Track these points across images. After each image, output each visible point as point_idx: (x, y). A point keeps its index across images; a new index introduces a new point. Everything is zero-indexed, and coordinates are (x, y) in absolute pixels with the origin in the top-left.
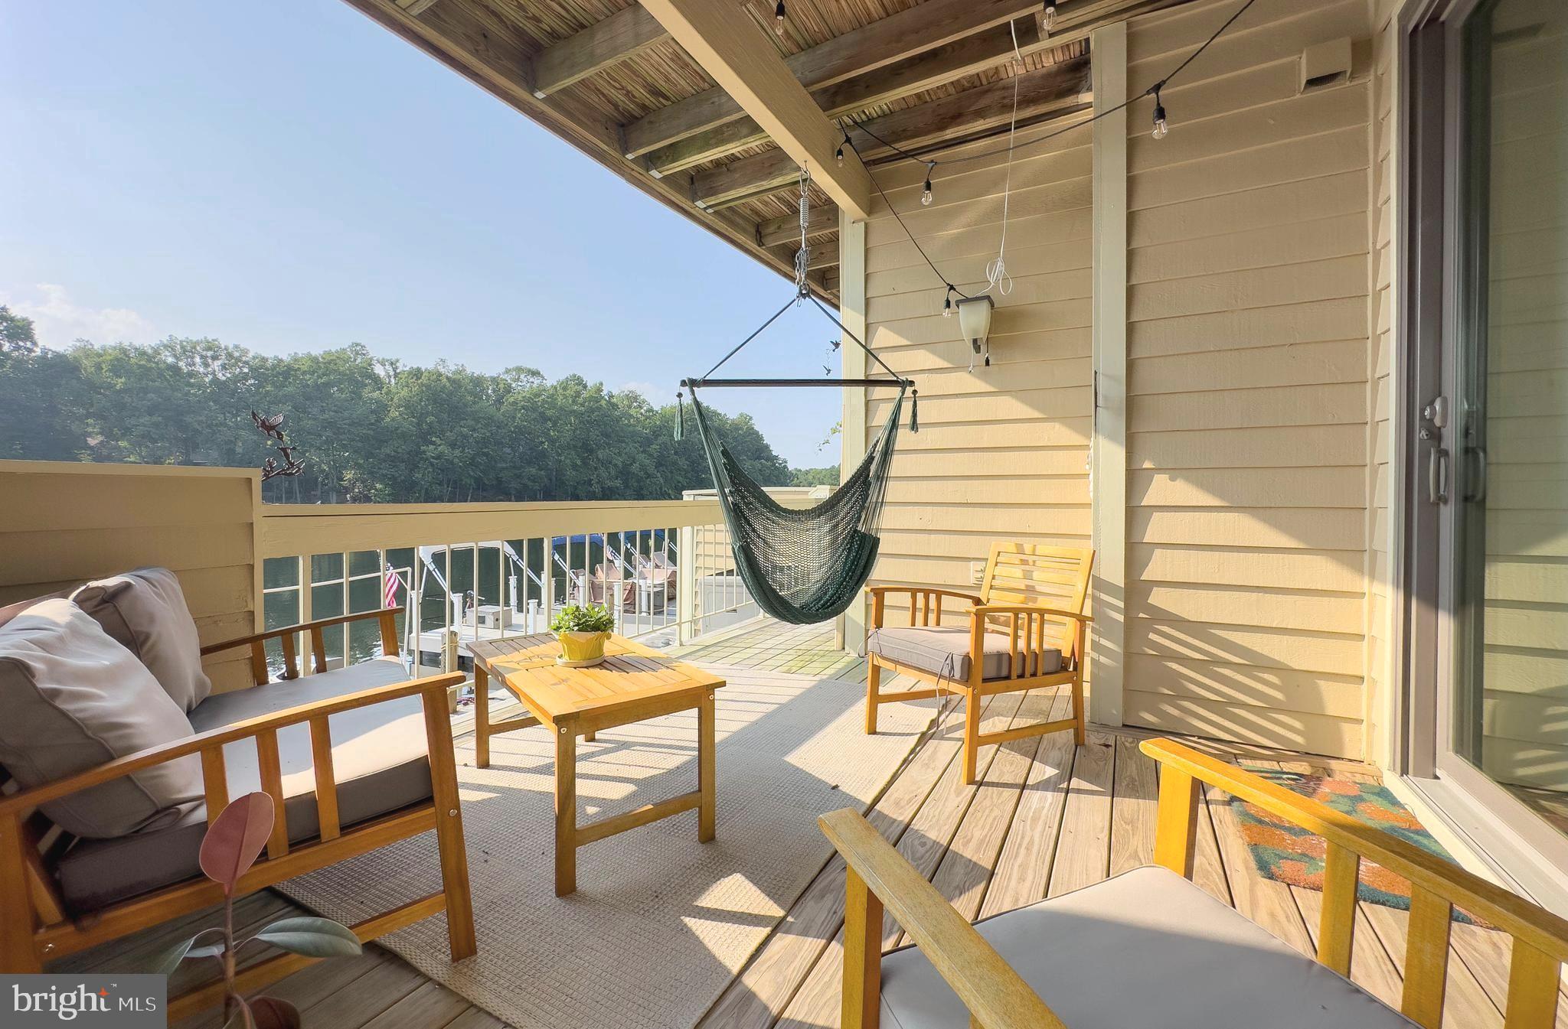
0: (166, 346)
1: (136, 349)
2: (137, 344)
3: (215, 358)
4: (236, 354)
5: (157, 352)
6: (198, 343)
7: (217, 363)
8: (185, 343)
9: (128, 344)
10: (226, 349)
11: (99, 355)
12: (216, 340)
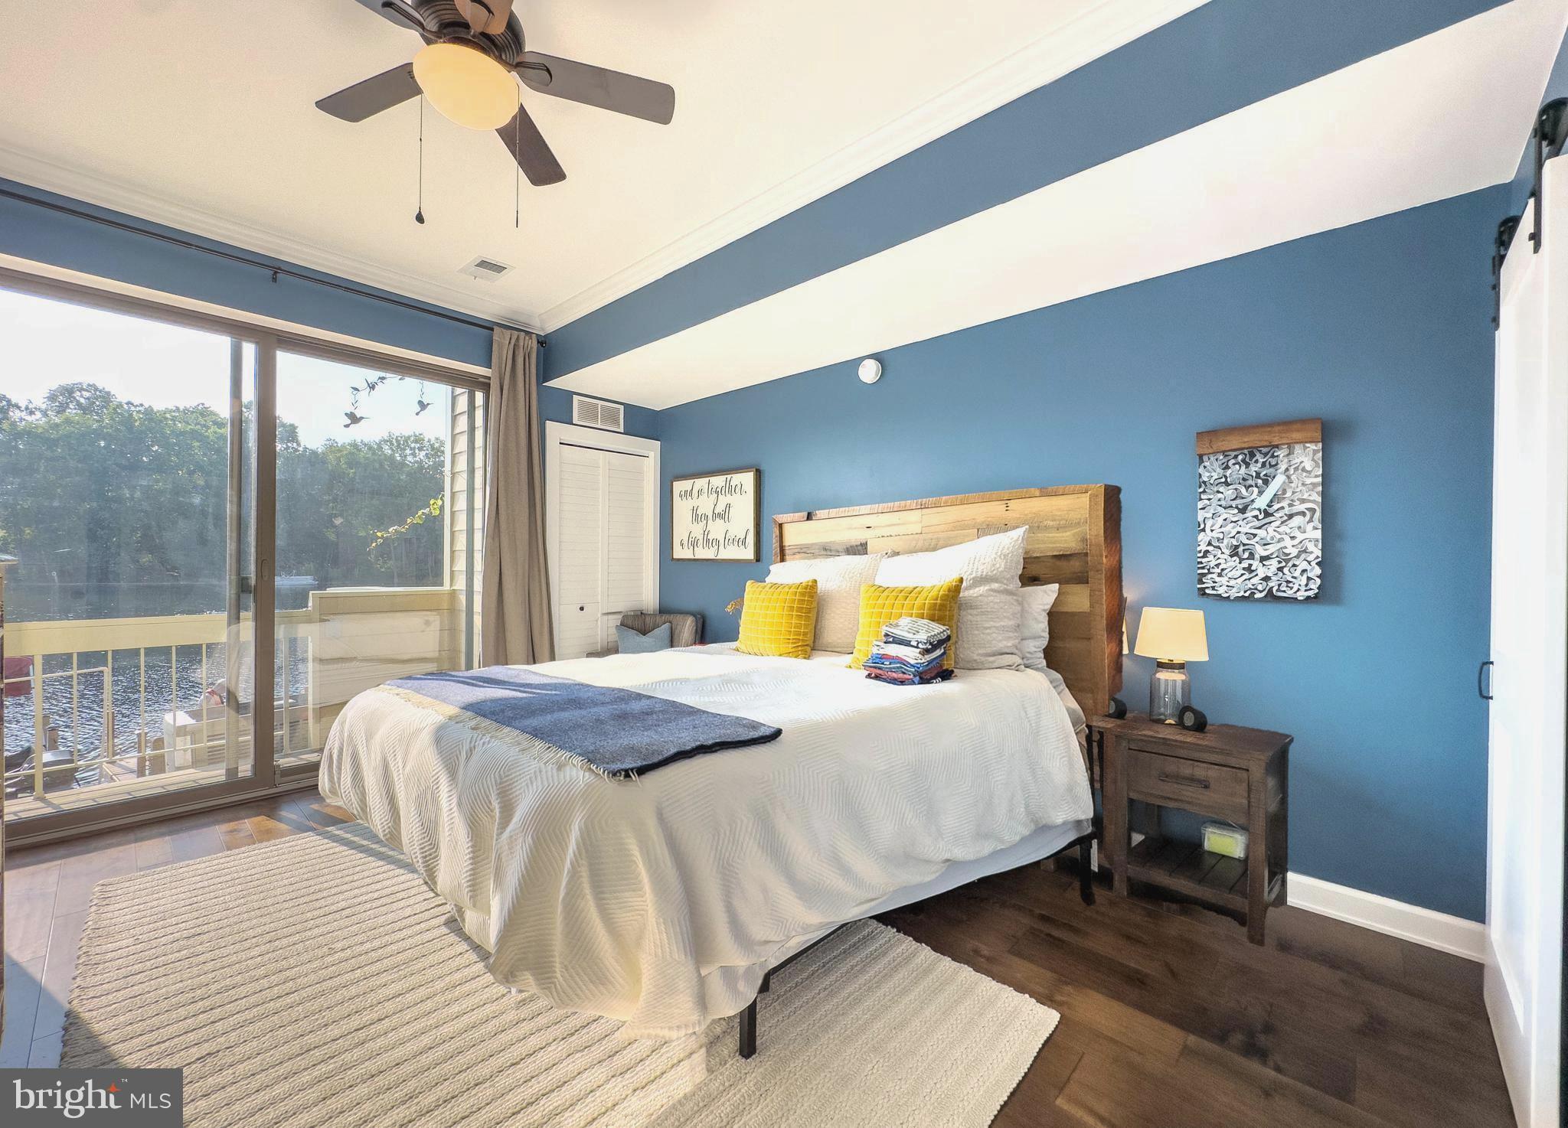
0: (386, 441)
1: (365, 445)
2: (366, 441)
3: (421, 449)
4: (437, 445)
5: (379, 445)
6: (409, 437)
7: (423, 453)
8: (399, 438)
9: (360, 441)
10: (429, 441)
11: (340, 451)
12: (420, 435)
